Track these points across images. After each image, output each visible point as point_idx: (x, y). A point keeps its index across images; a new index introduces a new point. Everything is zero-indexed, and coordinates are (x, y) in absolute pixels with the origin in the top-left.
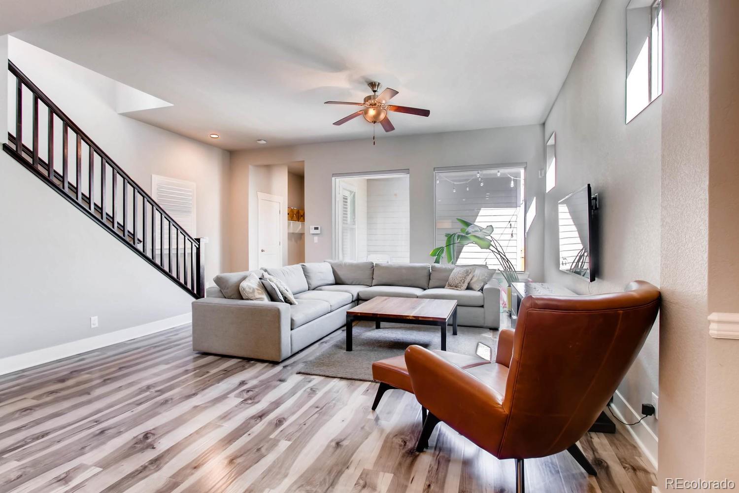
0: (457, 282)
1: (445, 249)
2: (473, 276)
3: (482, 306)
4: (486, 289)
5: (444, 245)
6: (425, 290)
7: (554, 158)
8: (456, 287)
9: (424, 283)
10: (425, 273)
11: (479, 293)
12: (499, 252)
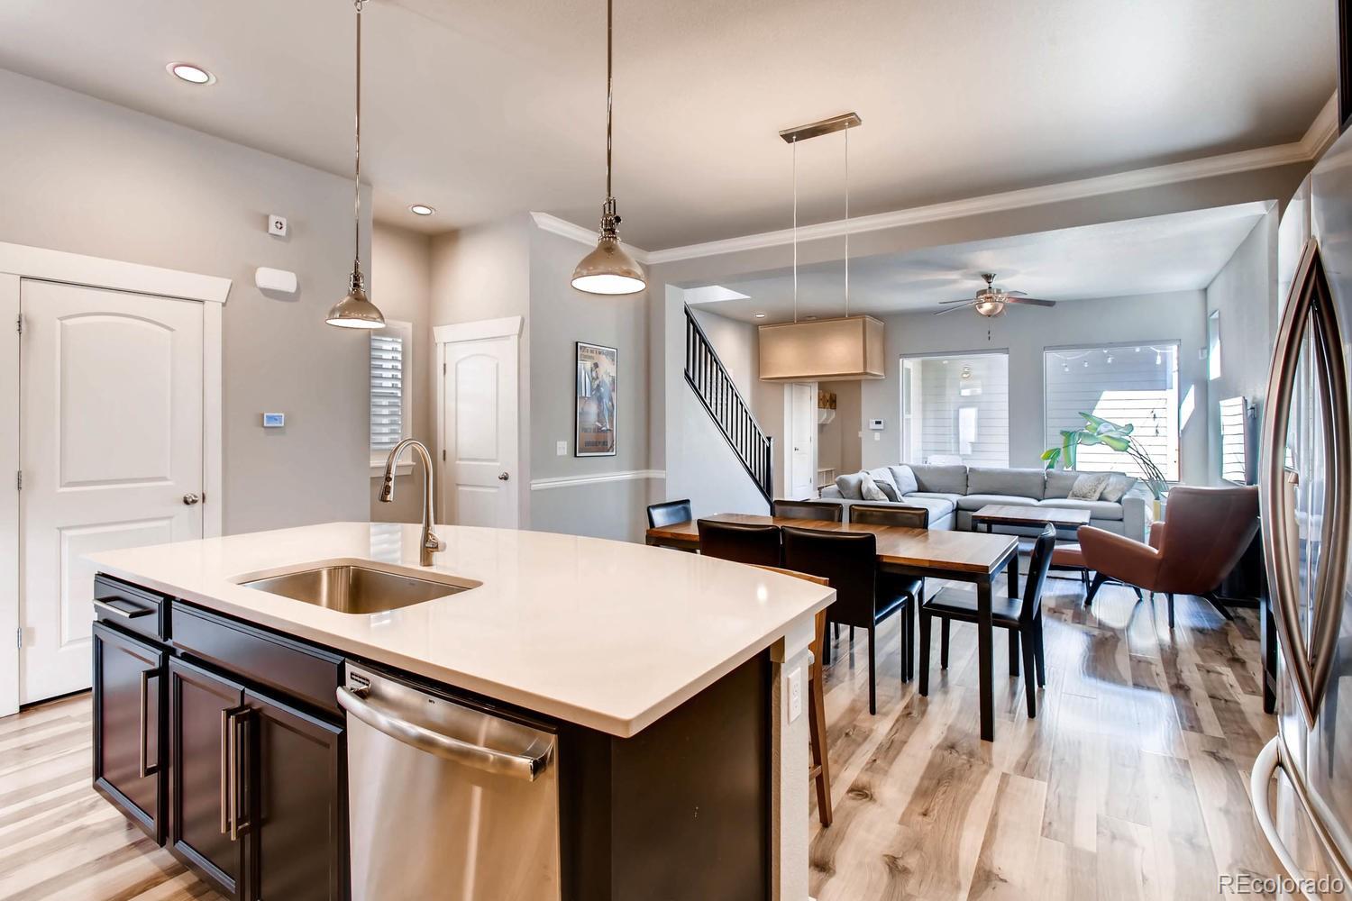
0: (1085, 491)
1: (1062, 450)
2: (1108, 485)
3: (1121, 520)
4: (1127, 500)
5: (1061, 446)
6: (1039, 500)
7: (1219, 341)
8: (1084, 497)
9: (1039, 492)
10: (1039, 481)
11: (1117, 505)
12: (1141, 455)
